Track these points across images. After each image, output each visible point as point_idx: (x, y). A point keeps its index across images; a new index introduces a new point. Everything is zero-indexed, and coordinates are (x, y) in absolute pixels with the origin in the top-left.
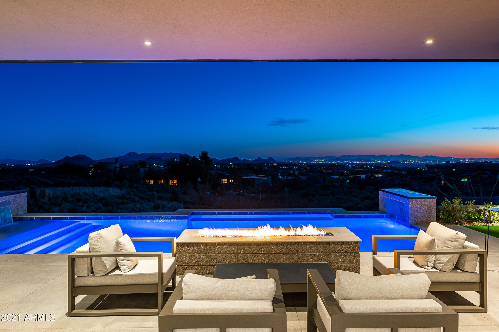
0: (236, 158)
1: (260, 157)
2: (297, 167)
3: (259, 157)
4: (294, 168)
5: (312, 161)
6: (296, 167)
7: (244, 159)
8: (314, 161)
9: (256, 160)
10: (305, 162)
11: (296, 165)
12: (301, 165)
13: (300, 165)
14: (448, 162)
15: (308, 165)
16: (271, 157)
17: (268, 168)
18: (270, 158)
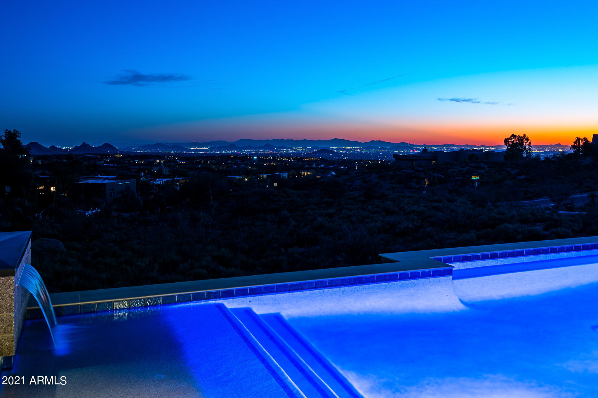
0: (35, 145)
1: (86, 143)
2: (162, 161)
3: (84, 142)
4: (157, 162)
5: (186, 149)
6: (160, 161)
7: (53, 147)
8: (190, 150)
9: (76, 148)
10: (172, 152)
11: (159, 156)
12: (168, 157)
13: (166, 157)
14: (424, 150)
15: (182, 157)
16: (107, 143)
17: (105, 162)
18: (106, 145)
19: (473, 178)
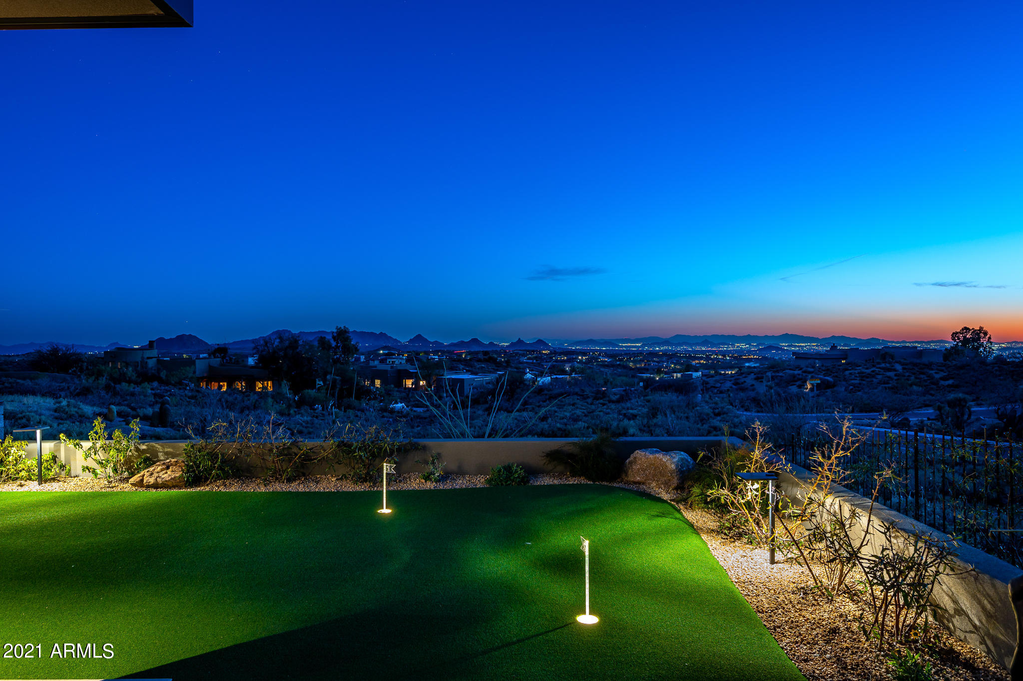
0: (475, 341)
1: (521, 339)
2: (584, 358)
3: (519, 339)
4: (579, 359)
5: (618, 346)
6: (582, 358)
7: (491, 343)
8: (622, 347)
9: (512, 344)
10: (604, 349)
11: (584, 353)
12: (594, 353)
13: (591, 353)
15: (607, 354)
16: (541, 339)
17: (529, 359)
18: (540, 341)
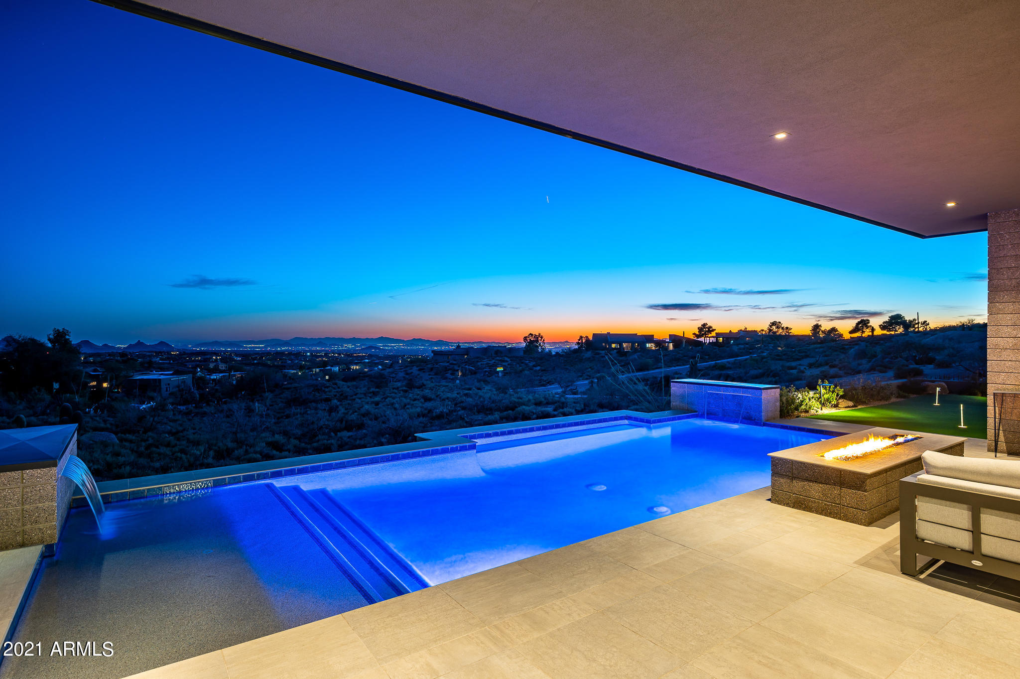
0: (85, 343)
1: (141, 341)
4: (213, 359)
5: (242, 347)
6: (216, 358)
7: (106, 346)
8: (247, 347)
9: (130, 346)
10: (229, 349)
11: (216, 354)
12: (225, 354)
14: (458, 347)
16: (163, 341)
18: (162, 343)
19: (498, 369)
